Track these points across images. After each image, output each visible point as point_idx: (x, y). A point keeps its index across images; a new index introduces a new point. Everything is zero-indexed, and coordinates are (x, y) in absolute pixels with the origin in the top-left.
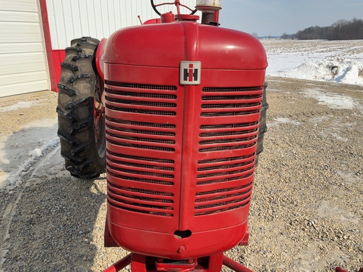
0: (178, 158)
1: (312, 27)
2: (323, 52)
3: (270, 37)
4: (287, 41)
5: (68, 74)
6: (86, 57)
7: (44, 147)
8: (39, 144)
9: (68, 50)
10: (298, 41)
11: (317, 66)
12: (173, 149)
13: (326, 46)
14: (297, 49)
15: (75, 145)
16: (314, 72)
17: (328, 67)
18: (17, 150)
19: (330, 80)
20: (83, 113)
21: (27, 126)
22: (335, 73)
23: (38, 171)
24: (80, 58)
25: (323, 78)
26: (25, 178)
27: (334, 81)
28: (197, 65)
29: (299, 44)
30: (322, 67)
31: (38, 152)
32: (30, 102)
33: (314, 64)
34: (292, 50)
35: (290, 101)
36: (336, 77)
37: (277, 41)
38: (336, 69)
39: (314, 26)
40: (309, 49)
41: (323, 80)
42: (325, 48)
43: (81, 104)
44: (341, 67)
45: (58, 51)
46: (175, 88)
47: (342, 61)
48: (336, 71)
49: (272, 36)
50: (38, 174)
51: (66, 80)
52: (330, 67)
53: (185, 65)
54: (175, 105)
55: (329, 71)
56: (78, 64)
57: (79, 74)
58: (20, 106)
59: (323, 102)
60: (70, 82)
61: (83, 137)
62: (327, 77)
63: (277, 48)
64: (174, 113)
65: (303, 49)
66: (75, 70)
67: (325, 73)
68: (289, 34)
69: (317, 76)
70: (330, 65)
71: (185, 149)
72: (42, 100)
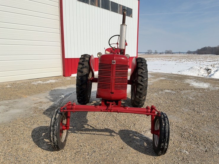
0: (111, 77)
1: (206, 47)
2: (210, 61)
3: (180, 53)
4: (190, 55)
5: (81, 66)
6: (86, 61)
7: (65, 95)
8: (63, 94)
9: (80, 58)
10: (197, 55)
11: (199, 69)
12: (110, 76)
13: (213, 58)
14: (195, 59)
15: (81, 89)
16: (197, 72)
17: (206, 69)
18: (55, 96)
19: (206, 76)
20: (85, 78)
21: (56, 89)
22: (209, 72)
23: (64, 102)
24: (85, 61)
25: (203, 75)
26: (60, 103)
27: (208, 77)
28: (115, 61)
29: (197, 57)
30: (202, 70)
31: (63, 96)
32: (55, 80)
33: (197, 68)
34: (192, 60)
35: (175, 84)
36: (210, 75)
37: (184, 55)
38: (210, 70)
39: (207, 47)
40: (202, 60)
41: (202, 76)
42: (212, 59)
43: (84, 76)
44: (212, 69)
45: (68, 59)
46: (111, 65)
47: (214, 67)
48: (210, 72)
49: (181, 52)
50: (64, 103)
51: (80, 68)
52: (206, 70)
53: (113, 61)
54: (111, 68)
55: (206, 72)
56: (84, 63)
57: (84, 66)
58: (51, 82)
59: (192, 85)
60: (81, 68)
61: (84, 87)
62: (204, 75)
63: (183, 59)
64: (111, 69)
65: (199, 60)
66: (83, 65)
67: (204, 72)
68: (192, 51)
69: (199, 74)
70: (207, 68)
71: (113, 76)
72: (59, 80)
